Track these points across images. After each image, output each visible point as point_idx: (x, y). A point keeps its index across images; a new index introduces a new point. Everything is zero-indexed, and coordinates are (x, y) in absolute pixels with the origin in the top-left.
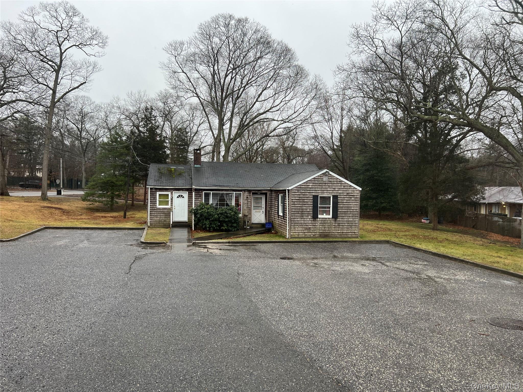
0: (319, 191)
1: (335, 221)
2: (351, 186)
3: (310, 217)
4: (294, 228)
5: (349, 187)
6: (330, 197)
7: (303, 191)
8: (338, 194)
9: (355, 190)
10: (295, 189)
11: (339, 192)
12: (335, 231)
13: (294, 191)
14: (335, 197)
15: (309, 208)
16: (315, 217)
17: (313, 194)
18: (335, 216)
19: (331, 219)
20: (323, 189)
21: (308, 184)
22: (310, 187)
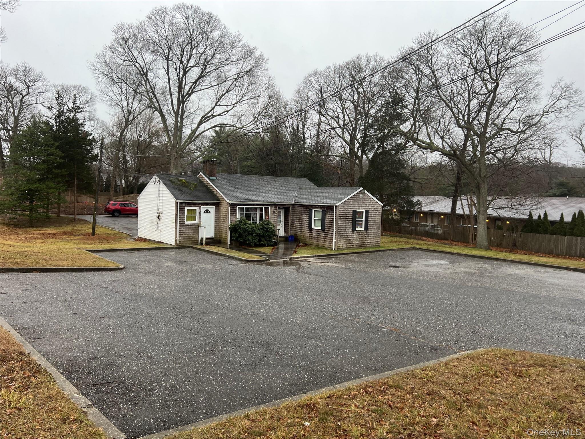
0: (357, 207)
1: (366, 232)
2: (376, 202)
3: (350, 230)
4: (340, 240)
5: (375, 203)
6: (363, 212)
7: (347, 207)
8: (369, 209)
9: (378, 205)
10: (341, 205)
11: (369, 207)
12: (366, 242)
13: (341, 207)
14: (367, 212)
15: (350, 222)
16: (354, 230)
17: (353, 209)
18: (366, 229)
19: (363, 231)
20: (359, 205)
21: (350, 201)
22: (351, 203)
